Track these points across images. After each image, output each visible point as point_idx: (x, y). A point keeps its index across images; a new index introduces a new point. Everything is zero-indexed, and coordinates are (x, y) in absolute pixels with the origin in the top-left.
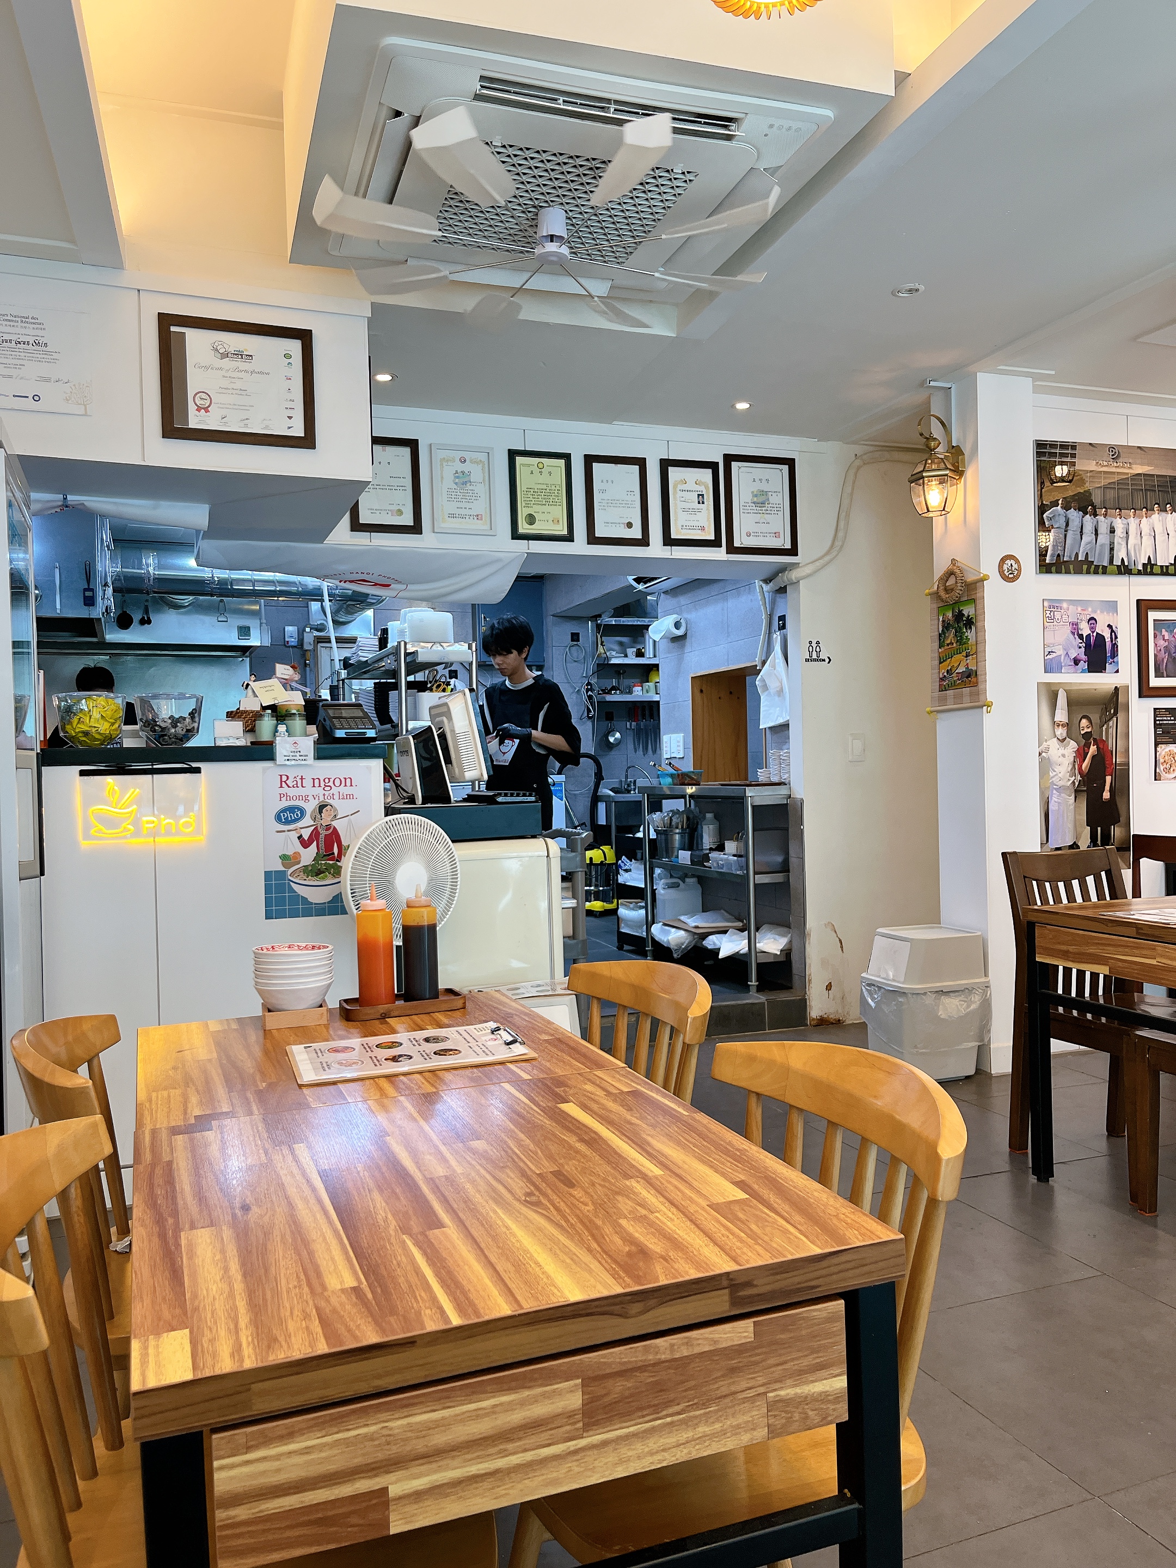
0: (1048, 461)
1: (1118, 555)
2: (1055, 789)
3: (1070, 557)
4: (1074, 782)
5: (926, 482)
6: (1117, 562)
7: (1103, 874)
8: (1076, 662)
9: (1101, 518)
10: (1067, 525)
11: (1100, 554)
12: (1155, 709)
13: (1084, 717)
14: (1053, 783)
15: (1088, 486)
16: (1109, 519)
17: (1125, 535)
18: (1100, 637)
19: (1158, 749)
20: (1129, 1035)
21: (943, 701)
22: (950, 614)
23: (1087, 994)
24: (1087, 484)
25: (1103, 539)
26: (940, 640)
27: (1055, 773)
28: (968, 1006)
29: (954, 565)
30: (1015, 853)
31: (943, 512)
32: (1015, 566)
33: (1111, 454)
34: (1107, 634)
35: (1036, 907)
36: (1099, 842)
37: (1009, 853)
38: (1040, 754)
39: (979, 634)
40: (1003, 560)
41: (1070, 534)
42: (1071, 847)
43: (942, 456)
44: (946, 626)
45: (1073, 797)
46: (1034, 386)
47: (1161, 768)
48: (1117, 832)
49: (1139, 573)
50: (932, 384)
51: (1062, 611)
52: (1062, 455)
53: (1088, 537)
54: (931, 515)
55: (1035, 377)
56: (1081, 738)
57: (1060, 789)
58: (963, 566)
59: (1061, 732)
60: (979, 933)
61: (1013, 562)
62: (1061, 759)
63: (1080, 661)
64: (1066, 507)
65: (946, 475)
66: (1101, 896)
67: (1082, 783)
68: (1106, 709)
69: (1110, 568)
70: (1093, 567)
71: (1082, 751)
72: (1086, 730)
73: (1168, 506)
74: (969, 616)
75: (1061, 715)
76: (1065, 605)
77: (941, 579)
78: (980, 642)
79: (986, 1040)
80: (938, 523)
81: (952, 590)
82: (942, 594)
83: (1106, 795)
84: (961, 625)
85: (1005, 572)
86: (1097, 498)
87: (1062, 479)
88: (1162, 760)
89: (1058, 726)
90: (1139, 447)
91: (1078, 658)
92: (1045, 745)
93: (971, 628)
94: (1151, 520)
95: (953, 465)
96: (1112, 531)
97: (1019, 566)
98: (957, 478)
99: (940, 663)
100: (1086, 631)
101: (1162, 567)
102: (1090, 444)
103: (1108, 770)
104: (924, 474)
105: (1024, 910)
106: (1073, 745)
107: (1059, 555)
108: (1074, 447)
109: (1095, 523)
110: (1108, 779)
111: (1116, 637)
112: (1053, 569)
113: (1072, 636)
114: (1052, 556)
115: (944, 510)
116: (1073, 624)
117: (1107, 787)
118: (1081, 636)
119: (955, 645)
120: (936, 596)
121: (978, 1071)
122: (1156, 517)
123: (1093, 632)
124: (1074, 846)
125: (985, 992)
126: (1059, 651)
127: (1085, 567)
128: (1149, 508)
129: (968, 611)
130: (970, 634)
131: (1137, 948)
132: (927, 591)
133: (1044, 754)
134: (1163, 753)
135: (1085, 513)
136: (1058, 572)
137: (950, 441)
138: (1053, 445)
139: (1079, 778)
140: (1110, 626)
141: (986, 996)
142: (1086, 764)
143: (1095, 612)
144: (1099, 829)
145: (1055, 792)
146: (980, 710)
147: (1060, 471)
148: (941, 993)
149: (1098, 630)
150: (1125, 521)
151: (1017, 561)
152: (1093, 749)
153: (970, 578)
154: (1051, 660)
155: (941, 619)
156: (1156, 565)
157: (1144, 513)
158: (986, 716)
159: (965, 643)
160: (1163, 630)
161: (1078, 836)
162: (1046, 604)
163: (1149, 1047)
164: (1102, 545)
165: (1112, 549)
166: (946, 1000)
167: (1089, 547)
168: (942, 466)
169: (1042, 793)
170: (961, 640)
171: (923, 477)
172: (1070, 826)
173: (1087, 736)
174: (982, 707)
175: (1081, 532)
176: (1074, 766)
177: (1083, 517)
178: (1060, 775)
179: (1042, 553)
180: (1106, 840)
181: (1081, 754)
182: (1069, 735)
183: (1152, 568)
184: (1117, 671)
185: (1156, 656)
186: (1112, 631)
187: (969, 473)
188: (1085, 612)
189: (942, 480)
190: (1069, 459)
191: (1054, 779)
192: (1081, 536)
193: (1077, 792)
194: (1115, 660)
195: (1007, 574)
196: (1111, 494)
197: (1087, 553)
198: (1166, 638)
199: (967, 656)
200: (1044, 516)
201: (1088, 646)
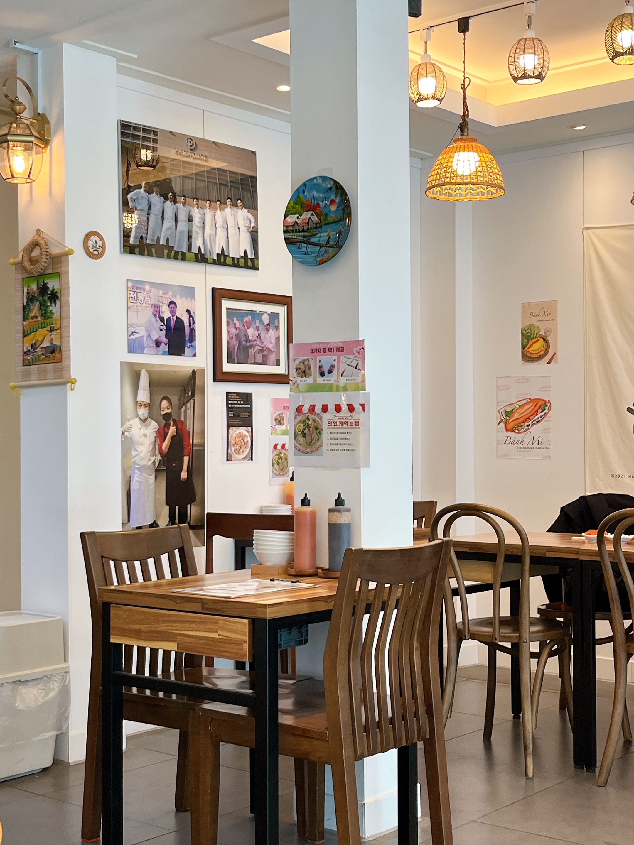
0: (133, 143)
1: (196, 244)
2: (137, 468)
3: (152, 240)
4: (154, 462)
5: (11, 146)
6: (195, 250)
7: (177, 551)
8: (158, 343)
9: (180, 206)
10: (150, 208)
11: (179, 241)
12: (227, 393)
13: (165, 398)
14: (134, 462)
15: (169, 174)
16: (188, 208)
17: (201, 225)
18: (179, 321)
19: (230, 431)
20: (194, 709)
21: (26, 376)
22: (34, 287)
23: (159, 672)
24: (168, 171)
25: (182, 226)
26: (24, 312)
27: (136, 453)
28: (47, 694)
29: (39, 235)
30: (93, 533)
31: (29, 180)
32: (100, 243)
33: (189, 144)
34: (185, 319)
35: (112, 588)
36: (177, 521)
37: (88, 533)
38: (123, 434)
39: (64, 309)
40: (88, 236)
41: (152, 218)
42: (151, 526)
43: (28, 122)
44: (31, 299)
45: (153, 477)
46: (118, 66)
47: (232, 449)
48: (193, 510)
49: (214, 262)
50: (18, 45)
51: (145, 293)
52: (145, 139)
53: (169, 223)
54: (15, 181)
55: (120, 58)
56: (161, 418)
57: (142, 469)
58: (48, 238)
59: (143, 412)
60: (59, 617)
61: (97, 239)
62: (143, 439)
63: (161, 343)
64: (149, 191)
65: (31, 142)
66: (173, 573)
67: (162, 463)
68: (185, 391)
69: (188, 255)
70: (173, 252)
71: (162, 432)
72: (167, 411)
73: (239, 201)
74: (53, 290)
75: (143, 396)
76: (147, 287)
77: (26, 249)
78: (64, 317)
79: (64, 728)
80: (23, 191)
81: (37, 261)
82: (27, 264)
83: (184, 475)
84: (46, 298)
85: (90, 248)
86: (177, 187)
87: (147, 164)
88: (233, 442)
89: (141, 406)
90: (214, 142)
91: (160, 340)
92: (127, 424)
93: (55, 302)
94: (223, 213)
95: (39, 133)
96: (190, 220)
97: (104, 243)
98: (43, 146)
99: (25, 336)
100: (166, 315)
101: (233, 258)
102: (171, 132)
103: (186, 451)
104: (9, 138)
105: (101, 591)
106: (154, 425)
107: (141, 238)
108: (155, 133)
109: (175, 210)
110: (186, 459)
111: (194, 323)
112: (137, 250)
113: (153, 318)
114: (136, 237)
115: (29, 178)
116: (155, 307)
117: (185, 467)
118: (162, 319)
119: (39, 319)
120: (20, 266)
121: (56, 762)
122: (228, 210)
123: (173, 316)
124: (154, 525)
125: (64, 679)
126: (142, 332)
127: (166, 252)
128: (222, 201)
129: (52, 284)
130: (54, 309)
131: (202, 623)
132: (12, 260)
133: (126, 434)
134: (234, 435)
135: (166, 199)
136: (141, 253)
137: (36, 108)
138: (136, 128)
139: (159, 458)
140: (188, 311)
141: (65, 682)
142: (166, 445)
143: (174, 296)
144: (177, 508)
145: (136, 471)
146: (62, 387)
147: (145, 155)
148: (19, 682)
149: (178, 314)
150: (202, 211)
151: (102, 239)
152: (172, 430)
153: (55, 251)
154: (135, 340)
155: (25, 291)
156: (228, 256)
157: (218, 206)
158: (69, 393)
159: (49, 318)
160: (235, 319)
161: (157, 515)
162: (130, 284)
163: (212, 719)
164: (182, 232)
165: (190, 237)
166: (23, 690)
167: (169, 232)
168: (27, 132)
169: (124, 471)
170: (45, 314)
171: (7, 141)
172: (150, 505)
173: (167, 417)
174: (65, 384)
175: (163, 217)
176: (155, 445)
177: (164, 202)
178: (142, 455)
179: (126, 234)
180: (183, 518)
181: (161, 434)
182: (151, 416)
183: (225, 259)
184: (195, 355)
185: (228, 342)
186: (191, 316)
187: (56, 142)
188: (167, 296)
189: (28, 147)
190: (151, 144)
191: (136, 459)
192: (163, 220)
193: (157, 471)
194: (193, 344)
195: (92, 250)
196: (189, 185)
197: (168, 239)
198: (237, 326)
199: (51, 331)
200: (129, 196)
201: (168, 329)
